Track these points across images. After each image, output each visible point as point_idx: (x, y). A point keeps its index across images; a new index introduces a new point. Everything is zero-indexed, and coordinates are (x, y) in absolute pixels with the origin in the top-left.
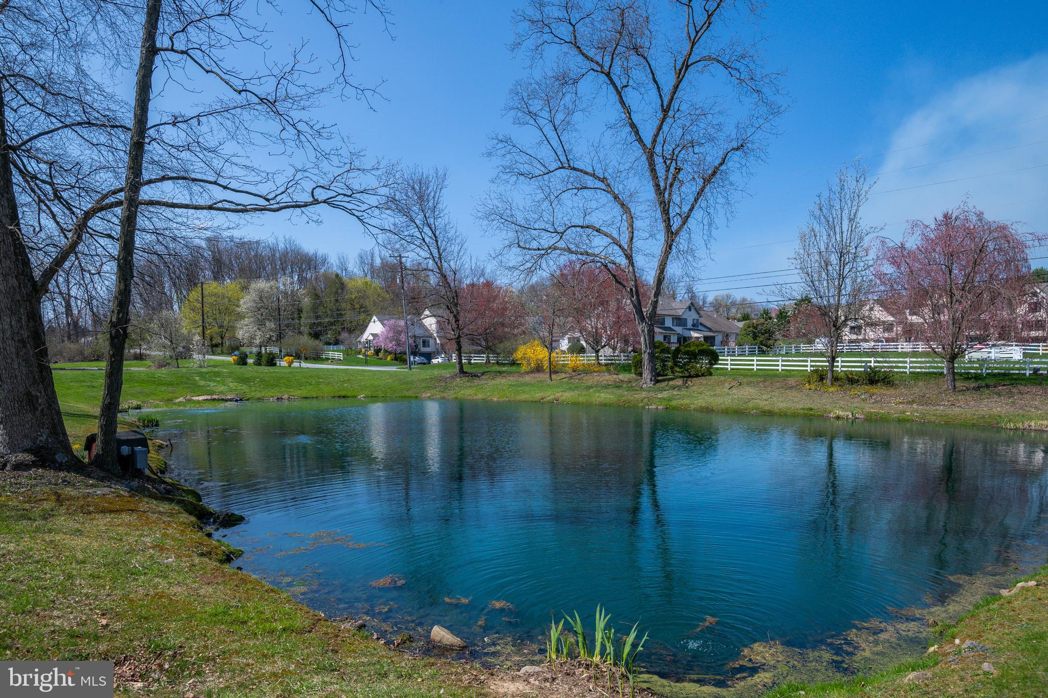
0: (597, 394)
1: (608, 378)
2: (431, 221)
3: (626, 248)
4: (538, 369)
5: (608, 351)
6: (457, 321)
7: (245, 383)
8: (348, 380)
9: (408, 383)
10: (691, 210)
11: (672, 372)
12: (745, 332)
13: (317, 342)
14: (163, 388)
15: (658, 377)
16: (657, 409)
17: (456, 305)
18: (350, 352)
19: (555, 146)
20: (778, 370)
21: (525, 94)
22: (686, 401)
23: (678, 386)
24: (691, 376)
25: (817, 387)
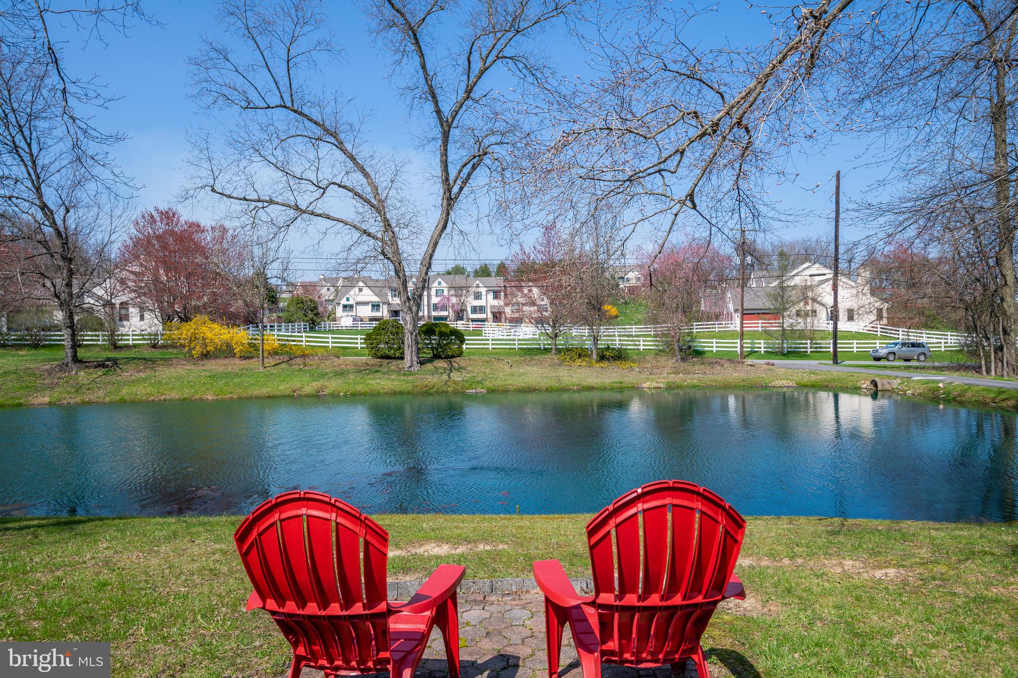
23: (449, 368)
24: (447, 357)
25: (584, 364)
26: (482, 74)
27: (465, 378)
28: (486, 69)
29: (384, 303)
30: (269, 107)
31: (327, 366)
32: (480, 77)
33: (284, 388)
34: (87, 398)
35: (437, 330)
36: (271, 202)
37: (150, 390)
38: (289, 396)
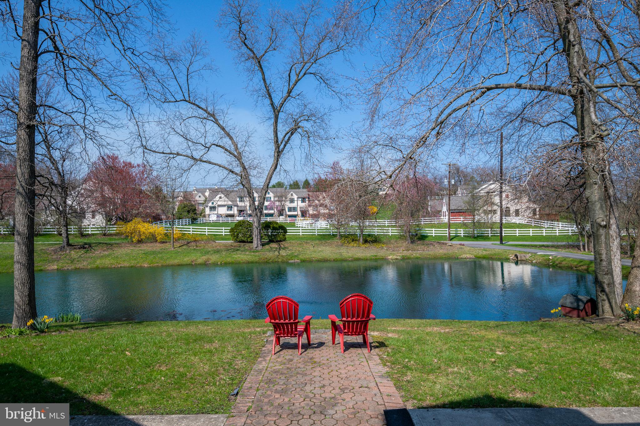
23: (278, 248)
24: (277, 241)
25: (355, 245)
26: (296, 83)
27: (288, 254)
28: (299, 80)
29: (235, 206)
30: (177, 101)
31: (209, 247)
32: (295, 85)
33: (186, 260)
34: (78, 266)
35: (271, 226)
36: (178, 154)
37: (112, 261)
38: (189, 264)
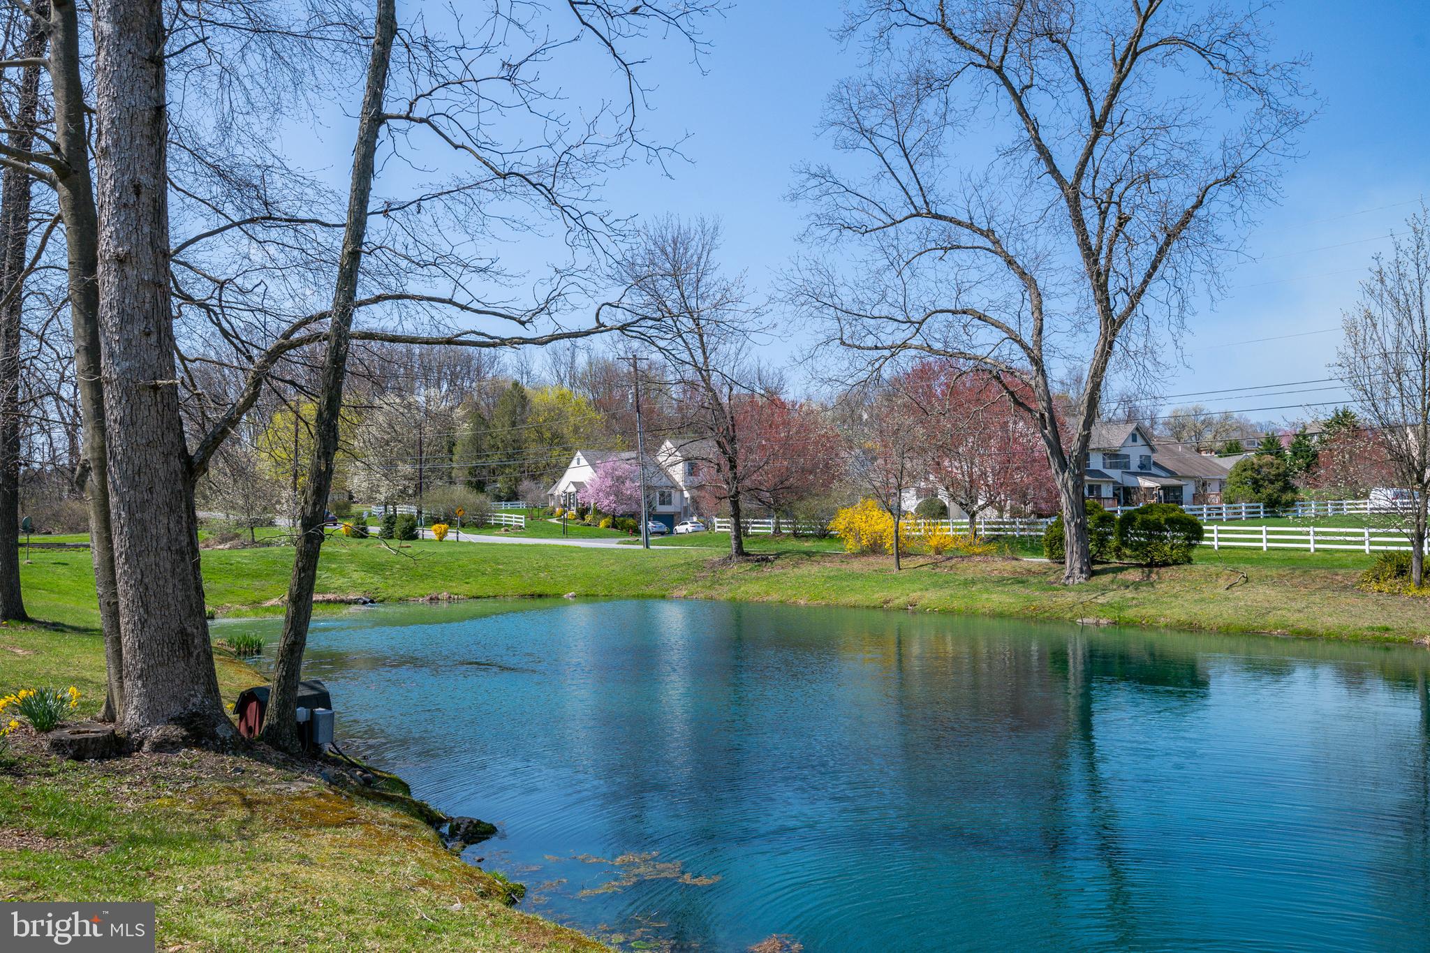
0: (985, 596)
1: (1001, 566)
2: (692, 303)
3: (1031, 345)
4: (875, 548)
5: (991, 514)
6: (733, 467)
7: (376, 573)
8: (547, 566)
9: (647, 572)
10: (1145, 282)
11: (1118, 557)
12: (1238, 479)
13: (482, 497)
14: (245, 582)
15: (1092, 566)
16: (1097, 624)
17: (732, 440)
18: (535, 513)
19: (904, 181)
20: (1308, 550)
21: (854, 101)
22: (1150, 611)
25: (1393, 588)
30: (898, 221)
